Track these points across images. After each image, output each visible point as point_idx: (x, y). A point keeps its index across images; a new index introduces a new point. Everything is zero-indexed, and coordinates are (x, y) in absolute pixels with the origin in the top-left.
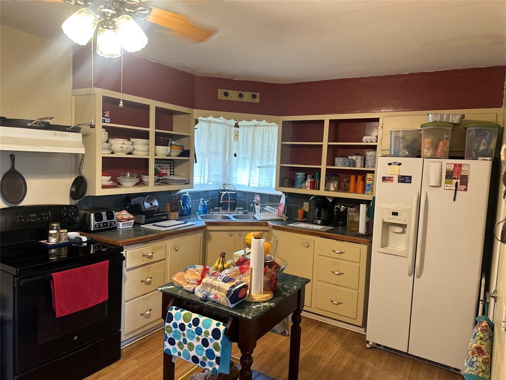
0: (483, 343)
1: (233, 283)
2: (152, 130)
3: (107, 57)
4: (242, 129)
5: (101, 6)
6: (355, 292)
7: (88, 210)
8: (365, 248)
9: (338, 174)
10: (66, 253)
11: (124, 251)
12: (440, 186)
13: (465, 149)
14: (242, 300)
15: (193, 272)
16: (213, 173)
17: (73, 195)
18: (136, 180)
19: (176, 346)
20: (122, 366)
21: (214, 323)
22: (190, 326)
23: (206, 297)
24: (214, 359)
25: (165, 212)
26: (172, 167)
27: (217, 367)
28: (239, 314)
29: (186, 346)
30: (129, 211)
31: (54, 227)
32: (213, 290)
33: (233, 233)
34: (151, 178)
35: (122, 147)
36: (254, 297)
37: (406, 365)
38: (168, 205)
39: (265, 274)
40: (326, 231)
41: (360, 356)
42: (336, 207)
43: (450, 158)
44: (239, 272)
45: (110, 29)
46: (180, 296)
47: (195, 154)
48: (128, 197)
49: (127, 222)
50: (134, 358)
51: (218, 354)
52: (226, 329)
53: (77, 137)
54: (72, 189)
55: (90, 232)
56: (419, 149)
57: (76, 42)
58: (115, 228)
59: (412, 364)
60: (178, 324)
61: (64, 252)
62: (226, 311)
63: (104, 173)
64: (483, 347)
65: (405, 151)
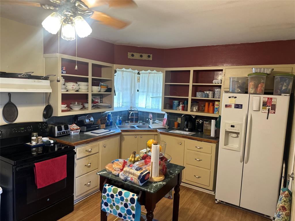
0: (286, 204)
1: (142, 171)
2: (90, 77)
3: (68, 40)
4: (142, 75)
5: (64, 11)
6: (209, 171)
7: (53, 125)
8: (214, 145)
9: (198, 102)
10: (42, 150)
11: (75, 148)
12: (259, 110)
13: (274, 88)
14: (147, 181)
15: (118, 163)
16: (125, 101)
17: (45, 116)
18: (81, 106)
19: (109, 207)
20: (75, 215)
21: (131, 194)
22: (117, 196)
23: (126, 179)
24: (131, 215)
25: (97, 125)
26: (101, 98)
27: (133, 219)
28: (146, 190)
29: (114, 207)
30: (77, 125)
31: (34, 135)
32: (130, 175)
33: (137, 136)
34: (90, 105)
35: (73, 88)
36: (154, 179)
37: (239, 213)
38: (99, 120)
39: (160, 165)
40: (192, 136)
41: (212, 208)
42: (197, 121)
43: (265, 93)
44: (145, 164)
45: (69, 24)
46: (111, 178)
47: (115, 90)
48: (76, 117)
49: (76, 131)
50: (82, 210)
51: (133, 212)
52: (138, 198)
53: (47, 83)
54: (44, 113)
55: (55, 137)
56: (247, 88)
57: (50, 32)
58: (69, 135)
59: (242, 213)
60: (110, 194)
61: (40, 149)
62: (138, 187)
63: (63, 103)
64: (286, 206)
65: (238, 89)
